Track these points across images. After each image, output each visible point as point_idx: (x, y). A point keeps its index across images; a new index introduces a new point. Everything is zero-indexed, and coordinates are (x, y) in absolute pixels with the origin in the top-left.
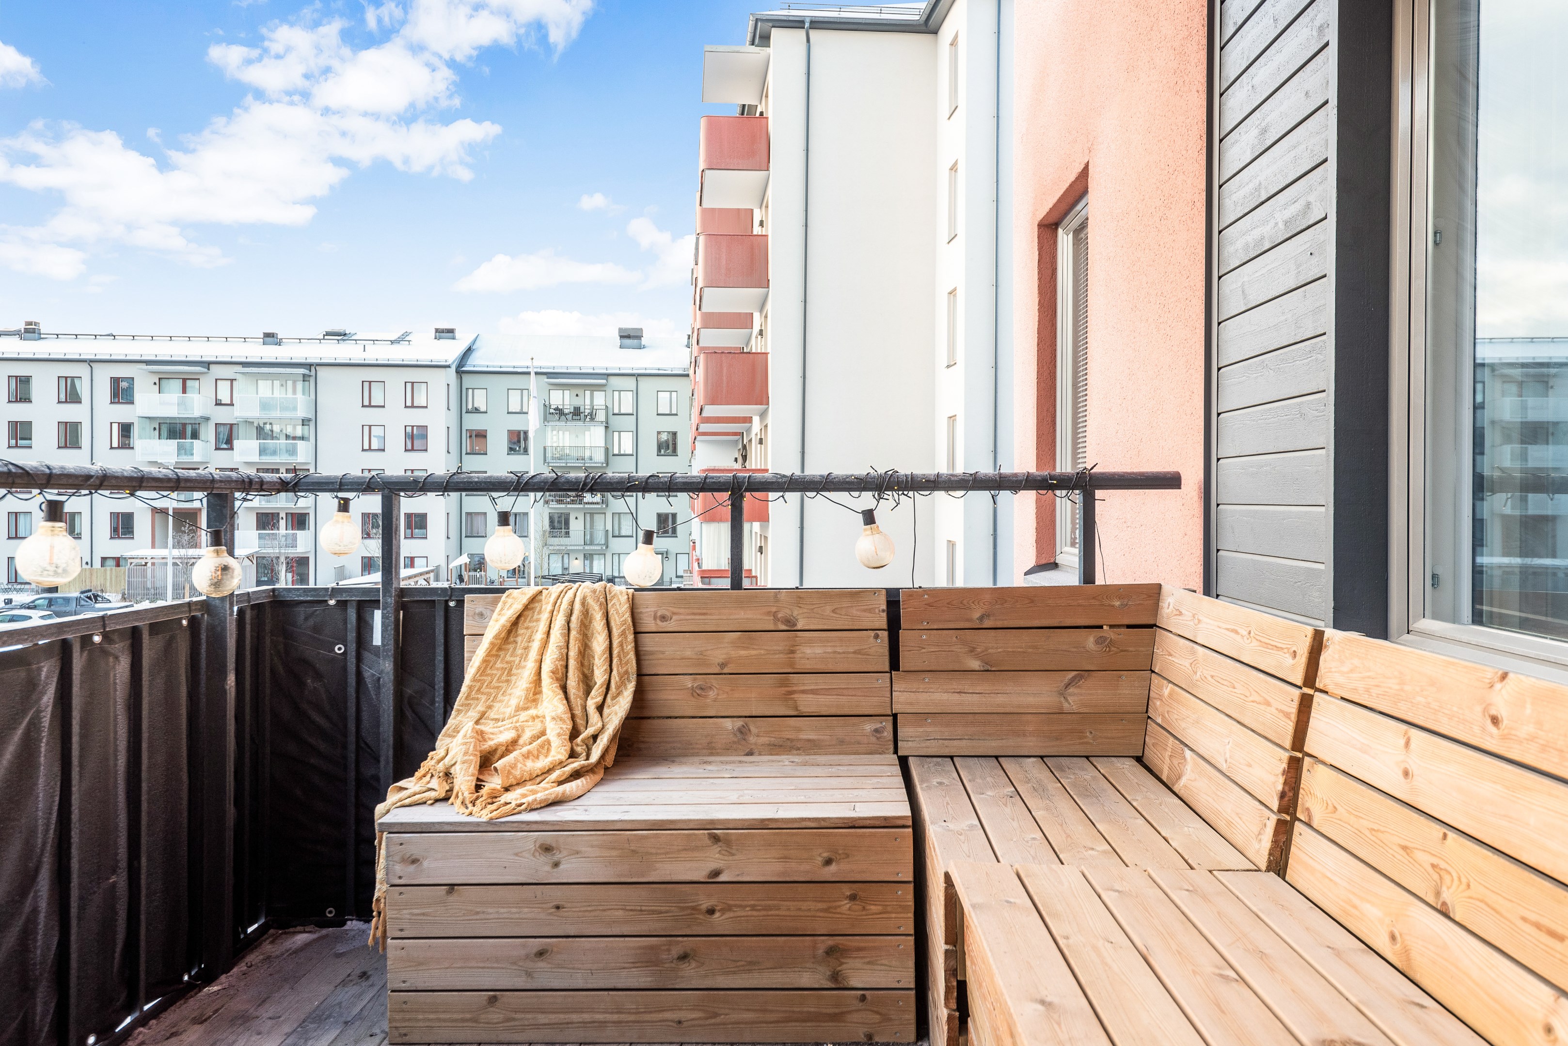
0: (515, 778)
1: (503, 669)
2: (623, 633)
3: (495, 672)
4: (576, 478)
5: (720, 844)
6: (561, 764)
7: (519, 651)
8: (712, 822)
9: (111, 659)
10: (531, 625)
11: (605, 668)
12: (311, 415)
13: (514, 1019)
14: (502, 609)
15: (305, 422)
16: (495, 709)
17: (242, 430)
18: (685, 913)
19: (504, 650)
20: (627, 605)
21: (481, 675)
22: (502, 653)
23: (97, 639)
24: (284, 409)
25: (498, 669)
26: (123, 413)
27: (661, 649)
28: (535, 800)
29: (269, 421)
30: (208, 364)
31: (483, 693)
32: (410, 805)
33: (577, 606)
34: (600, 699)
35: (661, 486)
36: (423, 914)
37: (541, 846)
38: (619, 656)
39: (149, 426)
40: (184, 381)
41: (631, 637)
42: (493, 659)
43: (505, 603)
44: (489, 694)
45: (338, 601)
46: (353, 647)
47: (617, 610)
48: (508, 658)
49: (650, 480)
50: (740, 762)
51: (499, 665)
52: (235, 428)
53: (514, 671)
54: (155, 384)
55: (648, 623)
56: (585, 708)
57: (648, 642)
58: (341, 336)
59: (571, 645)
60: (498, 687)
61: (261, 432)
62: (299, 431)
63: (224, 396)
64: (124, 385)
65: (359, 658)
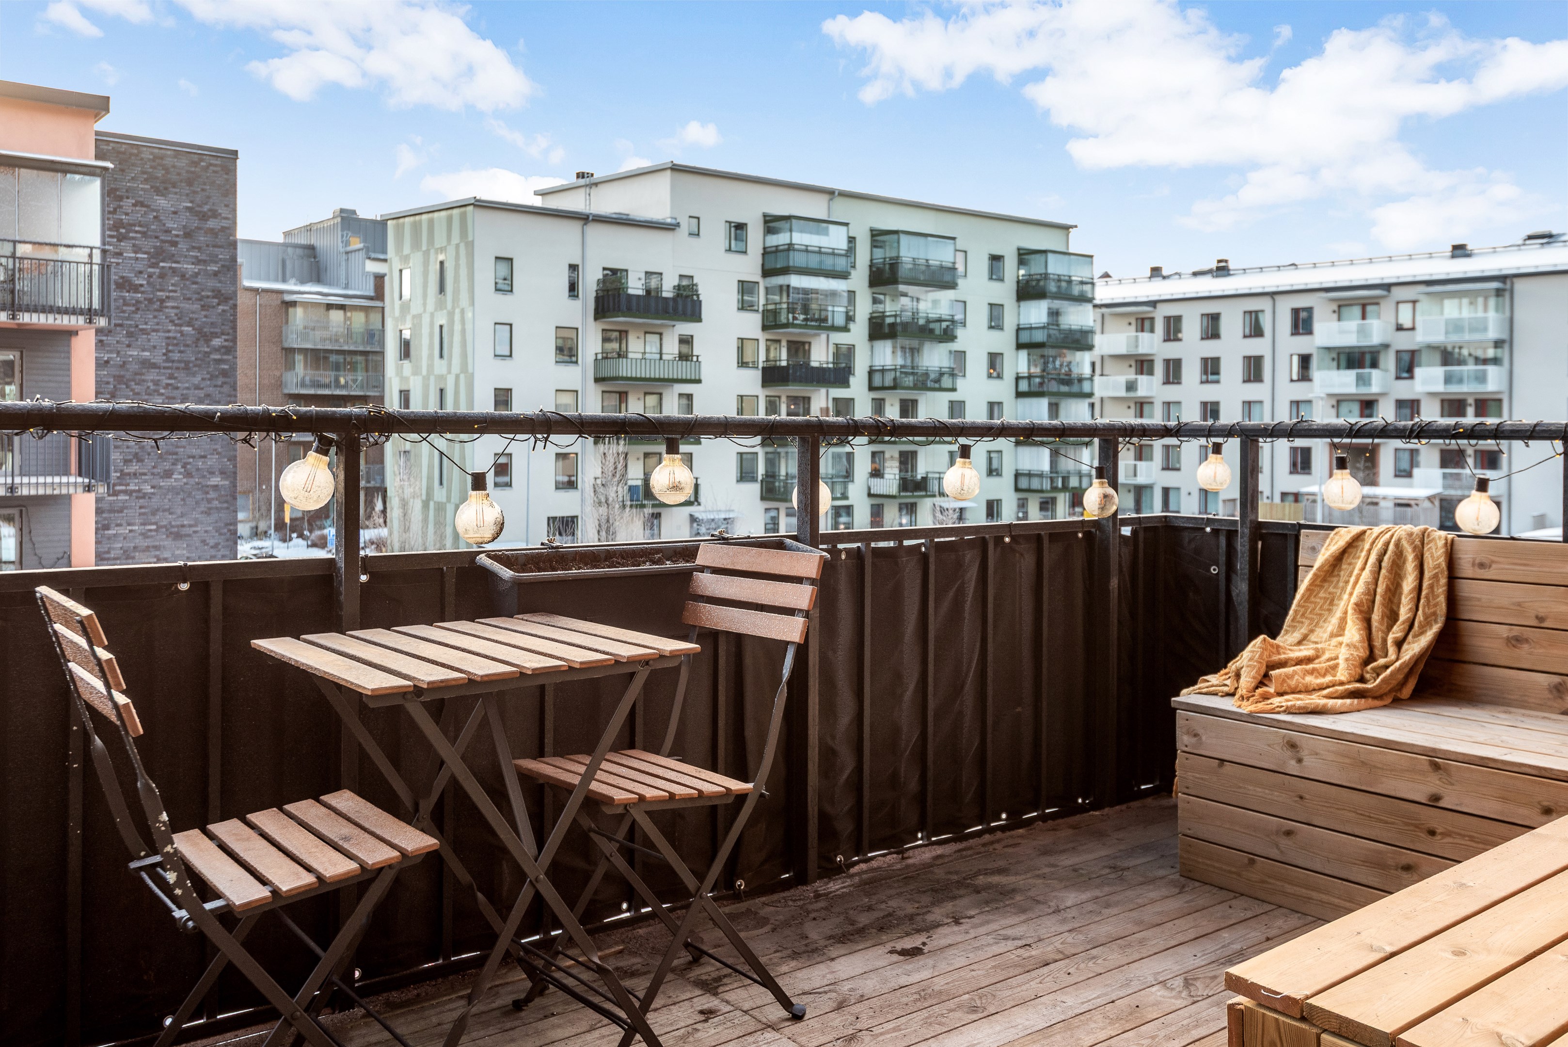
0: (1289, 686)
1: (1326, 599)
2: (1435, 577)
3: (1318, 600)
4: (1405, 426)
5: (1441, 772)
6: (1342, 683)
7: (1341, 584)
8: (1434, 750)
9: (1017, 555)
10: (1353, 561)
11: (1410, 606)
12: (1505, 336)
13: (1268, 883)
14: (1329, 545)
15: (1498, 344)
16: (1316, 633)
17: (1424, 357)
18: (1406, 828)
19: (1329, 581)
20: (1443, 550)
21: (1305, 602)
22: (1326, 585)
23: (1007, 540)
24: (1473, 330)
25: (1321, 598)
26: (1303, 345)
27: (1478, 596)
28: (1294, 705)
29: (1457, 345)
30: (1387, 287)
31: (1307, 618)
32: (1206, 694)
33: (1391, 547)
34: (1400, 635)
35: (1487, 434)
36: (1202, 779)
37: (1288, 742)
38: (1427, 597)
39: (1328, 357)
40: (1364, 307)
41: (1443, 581)
42: (1317, 589)
43: (1332, 540)
44: (1312, 620)
45: (1212, 530)
46: (1224, 568)
47: (1432, 554)
48: (1331, 589)
49: (1476, 428)
50: (1544, 718)
51: (1322, 594)
52: (1416, 355)
53: (1336, 602)
54: (1334, 312)
55: (1466, 568)
56: (1385, 641)
57: (1466, 589)
58: (1548, 238)
59: (1380, 582)
60: (1320, 615)
61: (1447, 357)
62: (1491, 353)
63: (1405, 319)
64: (1303, 315)
65: (1228, 579)
